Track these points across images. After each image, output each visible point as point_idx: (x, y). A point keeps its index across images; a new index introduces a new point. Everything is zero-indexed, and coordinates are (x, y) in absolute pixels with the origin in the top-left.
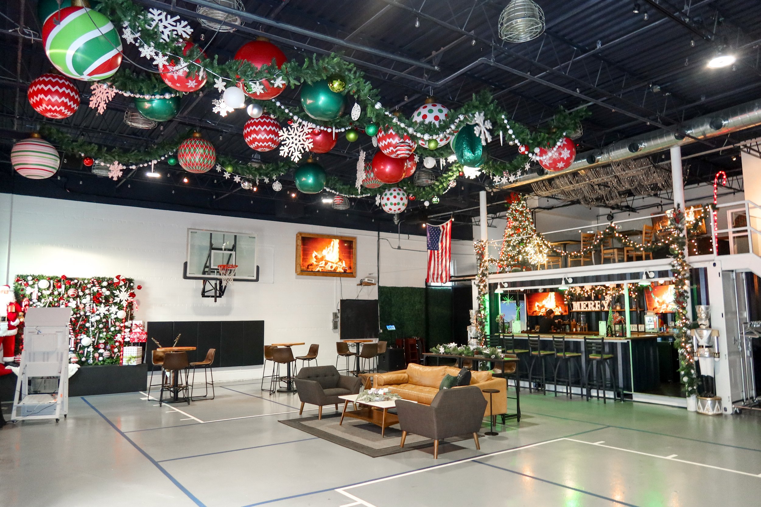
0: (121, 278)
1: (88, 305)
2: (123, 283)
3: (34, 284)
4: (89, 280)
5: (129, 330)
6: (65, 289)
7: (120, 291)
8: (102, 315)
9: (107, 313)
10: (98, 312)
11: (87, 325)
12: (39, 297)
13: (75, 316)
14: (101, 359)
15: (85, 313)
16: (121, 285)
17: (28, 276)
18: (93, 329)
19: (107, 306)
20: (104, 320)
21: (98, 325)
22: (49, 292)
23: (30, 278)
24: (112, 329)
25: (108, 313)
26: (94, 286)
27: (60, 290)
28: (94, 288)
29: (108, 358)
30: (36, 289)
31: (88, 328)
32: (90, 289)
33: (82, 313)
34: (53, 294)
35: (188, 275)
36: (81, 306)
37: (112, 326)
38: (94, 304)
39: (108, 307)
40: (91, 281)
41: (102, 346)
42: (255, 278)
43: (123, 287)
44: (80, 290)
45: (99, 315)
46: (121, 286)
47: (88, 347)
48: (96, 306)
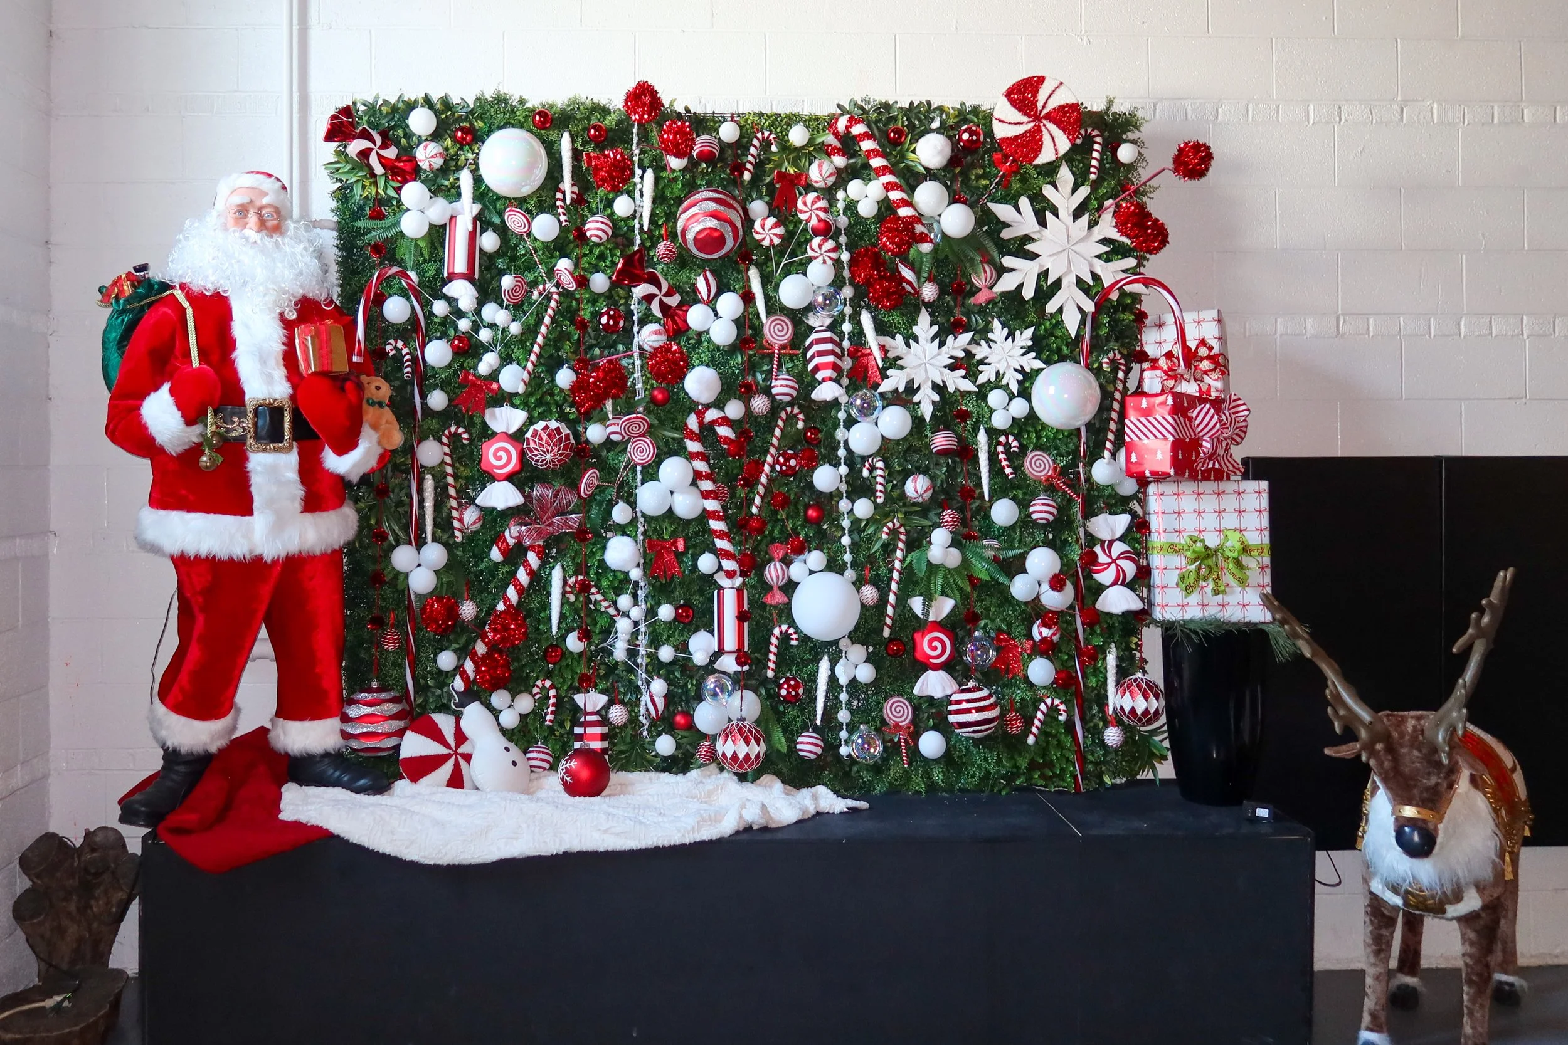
0: (1047, 100)
1: (818, 321)
2: (1064, 144)
3: (451, 165)
4: (814, 123)
5: (1122, 522)
6: (659, 199)
7: (1043, 210)
8: (926, 402)
9: (957, 382)
10: (895, 381)
11: (825, 478)
12: (489, 259)
13: (734, 410)
14: (931, 744)
15: (806, 382)
16: (1046, 156)
17: (411, 106)
18: (863, 508)
19: (957, 328)
20: (941, 440)
21: (895, 481)
22: (545, 227)
23: (421, 122)
24: (1003, 512)
25: (967, 386)
26: (859, 171)
27: (622, 206)
28: (855, 187)
29: (985, 742)
30: (467, 209)
31: (826, 502)
32: (829, 193)
33: (782, 387)
34: (581, 236)
36: (777, 333)
37: (1002, 489)
38: (866, 319)
40: (829, 139)
41: (935, 646)
43: (1065, 175)
44: (758, 207)
45: (905, 398)
46: (1050, 171)
47: (837, 648)
48: (882, 329)
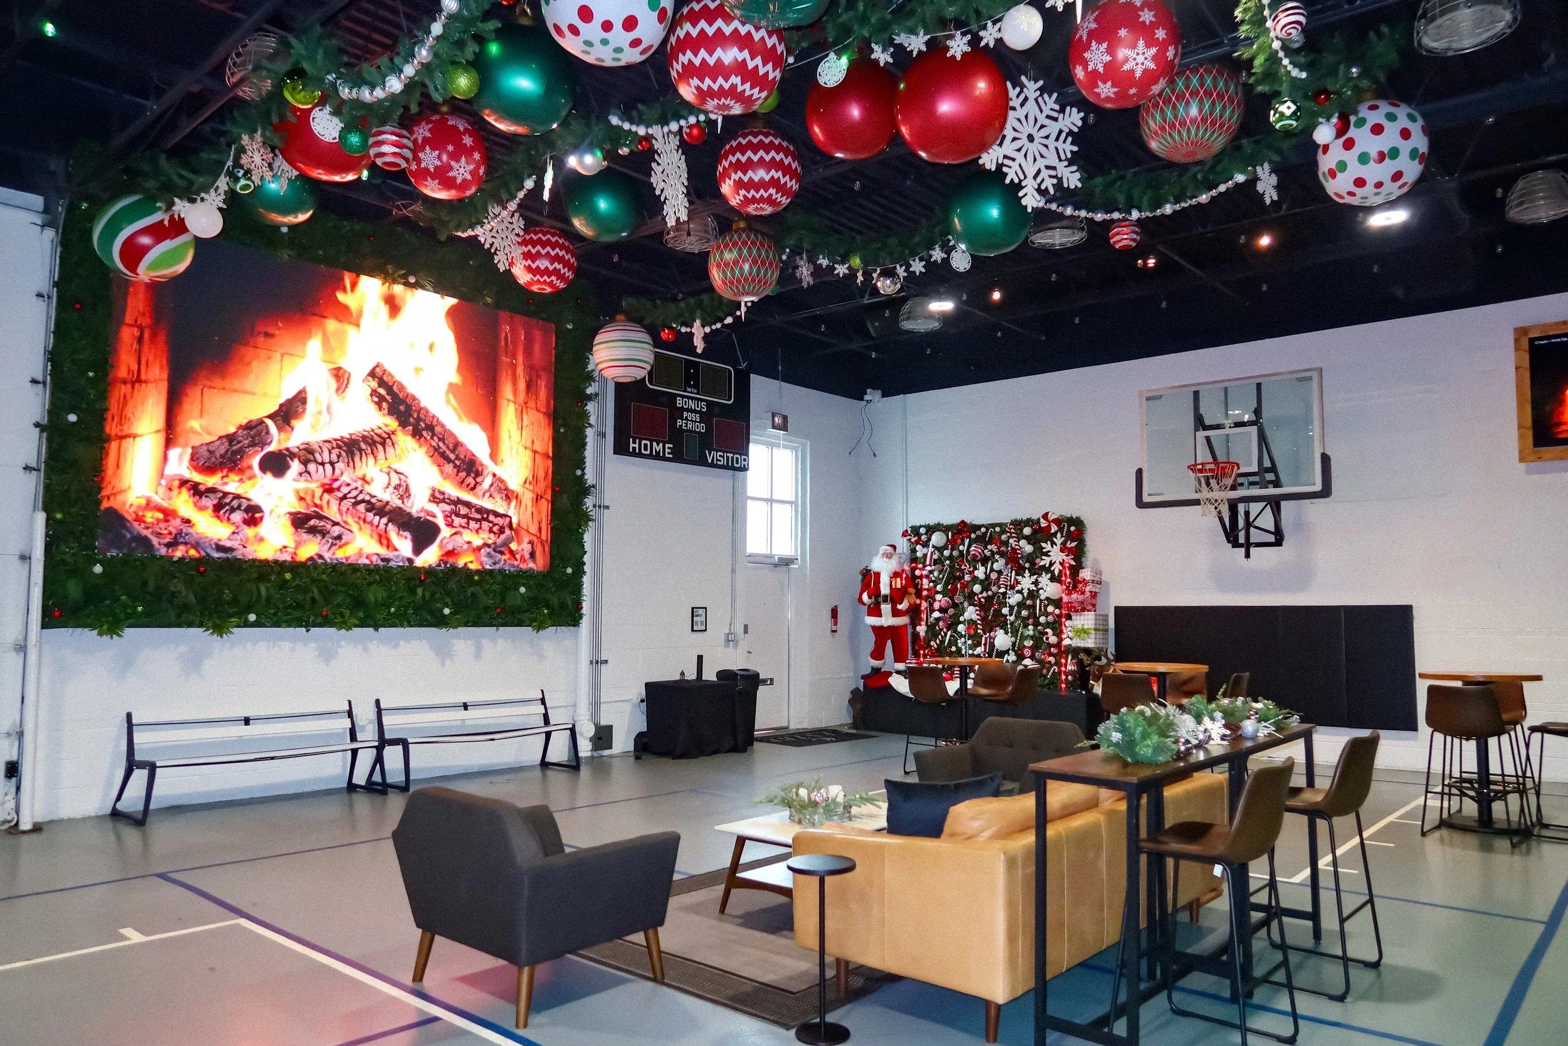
0: (1051, 517)
2: (1057, 528)
3: (928, 539)
4: (1002, 526)
7: (1052, 544)
8: (1026, 592)
9: (1033, 587)
10: (1019, 588)
11: (1004, 611)
13: (985, 595)
15: (1000, 588)
16: (1053, 531)
17: (921, 527)
18: (1013, 618)
19: (1033, 574)
20: (1029, 602)
21: (1019, 612)
23: (923, 530)
24: (1042, 620)
25: (1035, 589)
27: (962, 548)
30: (930, 550)
31: (1004, 617)
33: (995, 589)
34: (953, 555)
35: (1146, 499)
36: (993, 576)
37: (1042, 614)
38: (1013, 572)
39: (1036, 576)
40: (1005, 529)
41: (1027, 652)
42: (1318, 487)
43: (1058, 535)
45: (1020, 592)
46: (1054, 534)
47: (1007, 652)
48: (1016, 574)
